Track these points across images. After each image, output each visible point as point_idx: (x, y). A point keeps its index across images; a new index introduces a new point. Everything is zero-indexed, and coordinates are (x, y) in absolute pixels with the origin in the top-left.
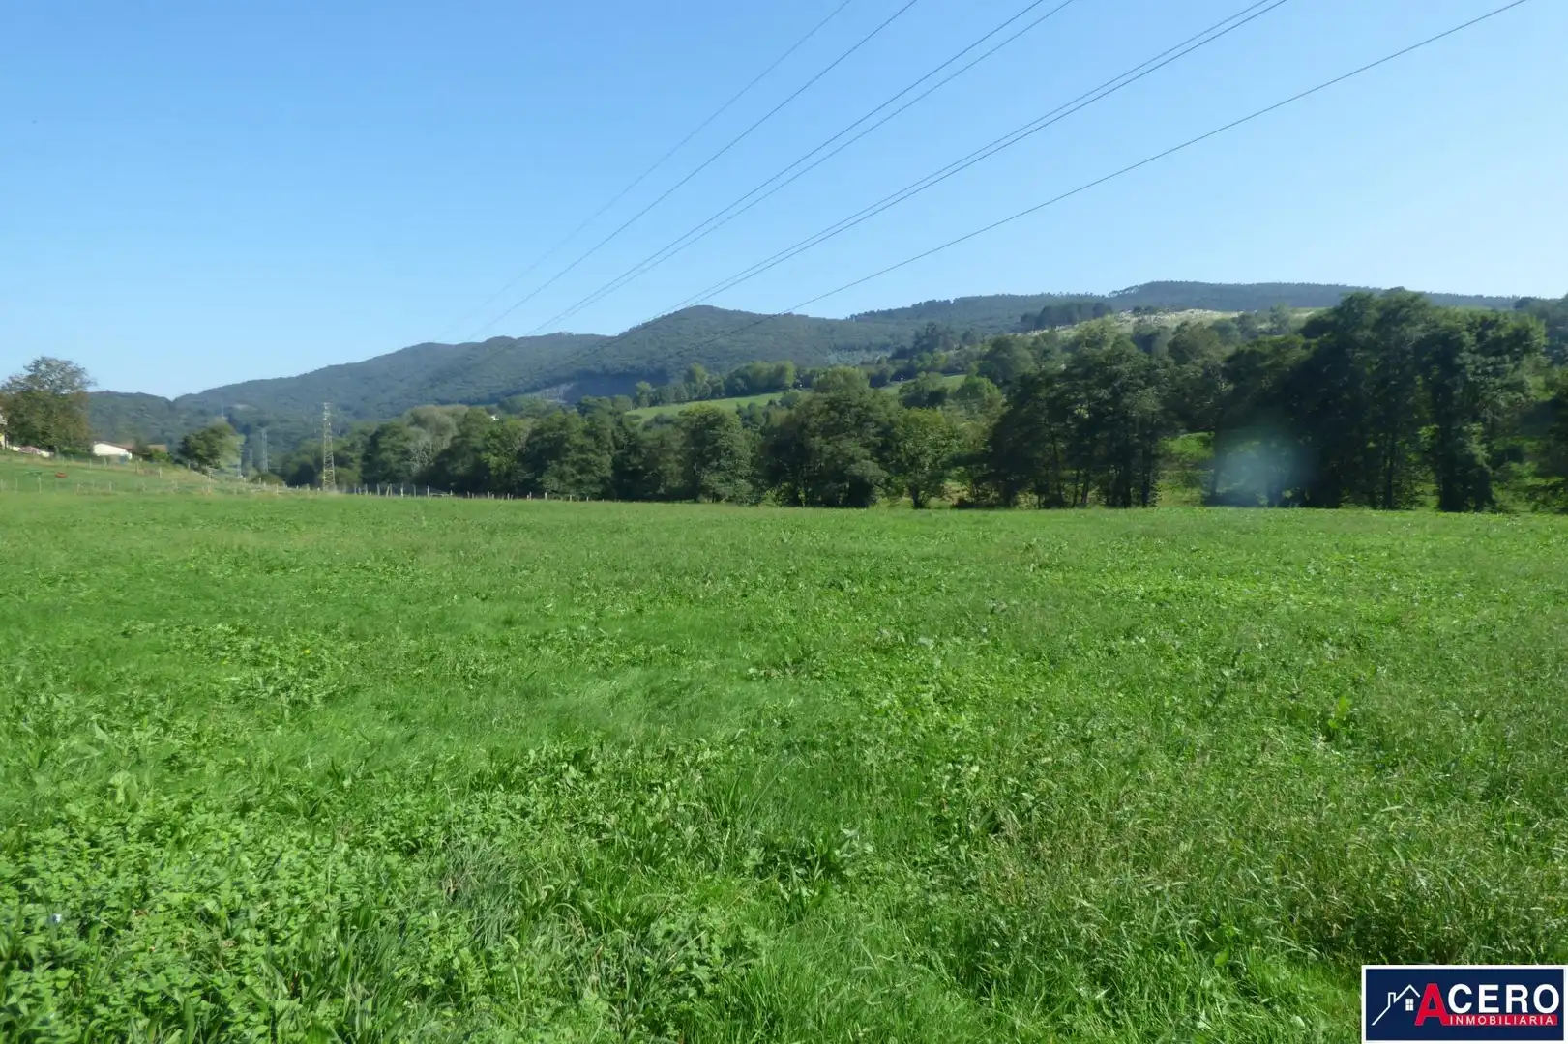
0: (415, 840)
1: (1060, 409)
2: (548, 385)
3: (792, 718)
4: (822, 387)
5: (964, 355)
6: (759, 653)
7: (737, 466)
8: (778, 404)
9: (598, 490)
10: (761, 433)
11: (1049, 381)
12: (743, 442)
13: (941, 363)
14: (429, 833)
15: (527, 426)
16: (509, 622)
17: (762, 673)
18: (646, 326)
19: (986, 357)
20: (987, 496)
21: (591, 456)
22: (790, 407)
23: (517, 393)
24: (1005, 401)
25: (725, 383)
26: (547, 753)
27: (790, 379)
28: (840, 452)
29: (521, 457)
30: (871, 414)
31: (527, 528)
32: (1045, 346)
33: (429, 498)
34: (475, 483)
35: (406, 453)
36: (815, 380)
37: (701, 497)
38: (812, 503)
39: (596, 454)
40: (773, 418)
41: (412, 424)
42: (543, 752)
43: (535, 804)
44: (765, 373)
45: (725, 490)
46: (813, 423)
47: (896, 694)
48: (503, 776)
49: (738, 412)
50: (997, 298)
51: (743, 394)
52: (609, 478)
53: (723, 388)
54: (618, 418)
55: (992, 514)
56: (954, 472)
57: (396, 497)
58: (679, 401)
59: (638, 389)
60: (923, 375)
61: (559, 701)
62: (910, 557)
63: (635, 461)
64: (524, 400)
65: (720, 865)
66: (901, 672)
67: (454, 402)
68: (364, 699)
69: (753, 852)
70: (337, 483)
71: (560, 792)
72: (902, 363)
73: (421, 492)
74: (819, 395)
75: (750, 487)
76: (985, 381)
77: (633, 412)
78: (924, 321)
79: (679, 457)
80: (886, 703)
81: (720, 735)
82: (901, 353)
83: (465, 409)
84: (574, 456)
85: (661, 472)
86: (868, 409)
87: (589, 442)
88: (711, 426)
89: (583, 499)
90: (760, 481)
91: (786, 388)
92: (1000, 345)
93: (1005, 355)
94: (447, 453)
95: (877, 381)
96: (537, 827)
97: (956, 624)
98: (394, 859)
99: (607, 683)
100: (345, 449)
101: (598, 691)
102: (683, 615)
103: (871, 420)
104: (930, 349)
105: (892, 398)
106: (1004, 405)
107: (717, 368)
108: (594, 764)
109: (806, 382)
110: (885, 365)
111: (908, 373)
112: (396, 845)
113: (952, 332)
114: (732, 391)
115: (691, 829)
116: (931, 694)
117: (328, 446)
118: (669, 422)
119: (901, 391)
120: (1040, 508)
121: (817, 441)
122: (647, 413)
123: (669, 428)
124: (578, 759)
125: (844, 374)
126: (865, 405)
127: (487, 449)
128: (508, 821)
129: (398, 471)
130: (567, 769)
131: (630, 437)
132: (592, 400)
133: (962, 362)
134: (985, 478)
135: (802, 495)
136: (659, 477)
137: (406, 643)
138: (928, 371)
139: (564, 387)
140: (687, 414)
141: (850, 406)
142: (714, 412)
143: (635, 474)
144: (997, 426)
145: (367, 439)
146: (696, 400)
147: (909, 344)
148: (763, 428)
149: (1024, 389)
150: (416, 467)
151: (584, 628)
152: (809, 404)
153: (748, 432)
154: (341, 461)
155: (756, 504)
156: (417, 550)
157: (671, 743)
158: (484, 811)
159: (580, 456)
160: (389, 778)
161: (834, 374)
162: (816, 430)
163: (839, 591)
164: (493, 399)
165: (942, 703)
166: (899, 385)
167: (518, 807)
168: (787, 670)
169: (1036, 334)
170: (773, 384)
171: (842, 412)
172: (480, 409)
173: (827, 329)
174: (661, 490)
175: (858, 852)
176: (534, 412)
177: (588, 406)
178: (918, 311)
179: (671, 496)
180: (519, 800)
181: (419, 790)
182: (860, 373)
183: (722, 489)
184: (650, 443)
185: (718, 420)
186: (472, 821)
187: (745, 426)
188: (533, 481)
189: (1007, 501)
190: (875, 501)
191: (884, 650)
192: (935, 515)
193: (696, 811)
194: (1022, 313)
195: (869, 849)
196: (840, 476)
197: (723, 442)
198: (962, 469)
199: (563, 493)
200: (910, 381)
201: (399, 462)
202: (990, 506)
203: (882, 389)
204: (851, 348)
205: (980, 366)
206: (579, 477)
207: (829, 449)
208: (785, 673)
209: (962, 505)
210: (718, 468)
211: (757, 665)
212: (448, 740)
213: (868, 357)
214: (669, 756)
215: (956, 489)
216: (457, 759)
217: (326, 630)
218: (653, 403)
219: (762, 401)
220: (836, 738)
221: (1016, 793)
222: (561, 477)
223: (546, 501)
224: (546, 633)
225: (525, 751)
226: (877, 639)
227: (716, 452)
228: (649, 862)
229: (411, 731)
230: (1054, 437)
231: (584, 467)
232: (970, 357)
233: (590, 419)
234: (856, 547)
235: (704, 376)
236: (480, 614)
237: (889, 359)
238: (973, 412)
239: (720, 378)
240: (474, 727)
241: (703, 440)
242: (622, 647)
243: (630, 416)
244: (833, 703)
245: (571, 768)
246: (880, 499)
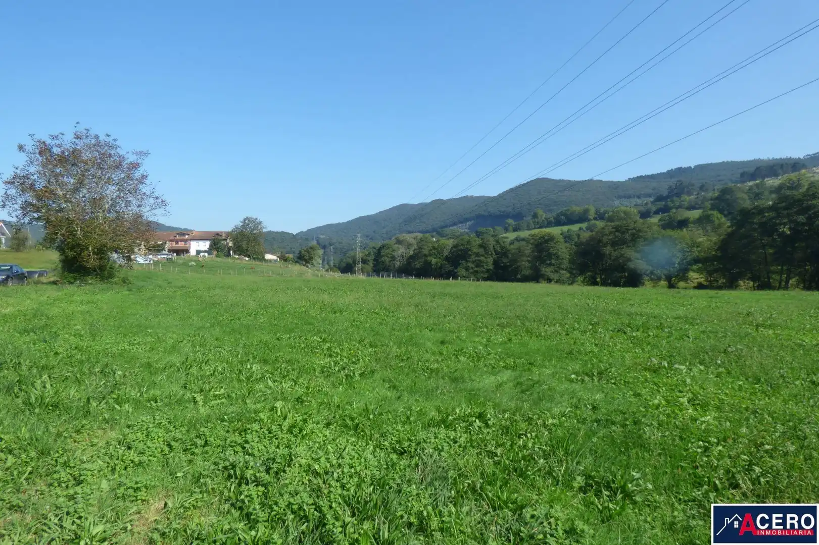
0: (403, 448)
1: (768, 229)
2: (461, 222)
3: (599, 405)
4: (610, 220)
5: (702, 198)
6: (577, 367)
7: (560, 264)
8: (585, 229)
9: (486, 276)
10: (575, 245)
11: (761, 211)
12: (564, 250)
13: (686, 204)
14: (410, 446)
15: (450, 243)
16: (443, 343)
17: (579, 378)
18: (512, 190)
19: (717, 198)
20: (718, 281)
21: (482, 258)
22: (592, 231)
23: (446, 226)
24: (729, 224)
25: (554, 218)
26: (465, 412)
27: (592, 214)
28: (622, 255)
29: (447, 259)
30: (641, 234)
31: (451, 295)
32: (757, 191)
33: (404, 279)
34: (425, 272)
35: (393, 258)
36: (607, 215)
37: (541, 280)
38: (604, 283)
39: (486, 258)
40: (581, 237)
41: (396, 243)
42: (463, 411)
43: (460, 437)
44: (577, 212)
45: (555, 276)
46: (605, 239)
47: (663, 397)
48: (444, 421)
49: (561, 234)
50: (723, 164)
51: (564, 224)
52: (491, 270)
53: (553, 221)
54: (497, 238)
55: (721, 293)
56: (695, 267)
57: (388, 279)
58: (529, 229)
59: (507, 223)
60: (674, 210)
61: (469, 385)
62: (668, 317)
63: (505, 260)
64: (448, 230)
65: (560, 483)
66: (665, 384)
67: (415, 232)
68: (377, 376)
69: (579, 478)
70: (362, 272)
71: (472, 433)
72: (661, 204)
73: (400, 277)
74: (609, 224)
75: (568, 275)
76: (715, 213)
77: (504, 235)
78: (674, 180)
79: (529, 259)
80: (656, 402)
81: (557, 410)
82: (660, 198)
83: (420, 235)
84: (473, 258)
85: (518, 267)
86: (639, 231)
87: (481, 251)
88: (547, 242)
89: (478, 280)
90: (575, 272)
91: (589, 220)
92: (725, 191)
93: (728, 197)
94: (411, 257)
95: (645, 215)
96: (461, 449)
97: (699, 357)
98: (394, 457)
99: (494, 377)
100: (366, 256)
101: (489, 381)
102: (534, 344)
103: (641, 237)
104: (678, 195)
105: (655, 224)
106: (729, 227)
107: (550, 211)
108: (489, 420)
109: (600, 216)
110: (650, 205)
111: (665, 210)
112: (394, 450)
113: (693, 185)
114: (558, 223)
115: (542, 460)
116: (685, 399)
117: (359, 254)
118: (523, 240)
119: (660, 220)
120: (755, 290)
121: (608, 250)
122: (512, 236)
123: (524, 243)
124: (481, 416)
125: (625, 213)
126: (637, 229)
127: (430, 255)
128: (447, 445)
129: (389, 266)
130: (475, 421)
131: (503, 248)
132: (483, 229)
133: (700, 202)
134: (716, 271)
135: (598, 280)
136: (517, 270)
137: (395, 350)
138: (677, 208)
139: (469, 223)
140: (533, 236)
141: (628, 230)
142: (549, 234)
143: (505, 268)
144: (723, 240)
145: (375, 251)
146: (539, 228)
147: (665, 193)
148: (576, 243)
149: (743, 218)
150: (398, 264)
151: (481, 348)
152: (603, 228)
153: (567, 245)
154: (364, 261)
155: (572, 284)
156: (398, 305)
157: (529, 413)
158: (435, 438)
159: (477, 258)
160: (390, 417)
161: (618, 212)
162: (607, 243)
163: (623, 334)
164: (434, 230)
165: (693, 405)
166: (658, 217)
167: (452, 438)
168: (594, 378)
169: (751, 184)
170: (582, 218)
171: (623, 233)
172: (427, 235)
173: (614, 186)
174: (519, 276)
175: (643, 487)
176: (453, 236)
177: (480, 232)
178: (670, 174)
179: (525, 279)
180: (452, 434)
181: (404, 424)
182: (634, 211)
183: (552, 276)
184: (513, 251)
185: (551, 238)
186: (430, 442)
187: (565, 242)
188: (453, 271)
189: (731, 284)
190: (643, 284)
191: (655, 371)
192: (683, 292)
193: (544, 451)
194: (741, 171)
195: (650, 486)
196: (622, 268)
197: (552, 251)
198: (700, 265)
199: (468, 277)
200: (666, 214)
201: (390, 262)
202: (720, 288)
203: (648, 219)
204: (629, 197)
205: (712, 205)
206: (476, 269)
207: (615, 254)
208: (593, 379)
209: (700, 286)
210: (550, 265)
211: (576, 373)
212: (416, 400)
213: (639, 201)
214: (529, 420)
215: (695, 277)
216: (421, 410)
217: (360, 342)
218: (515, 230)
219: (575, 228)
220: (626, 419)
221: (748, 466)
222: (467, 269)
223: (459, 281)
224: (462, 349)
225: (454, 409)
226: (649, 364)
227: (550, 256)
228: (520, 476)
229: (399, 394)
230: (764, 246)
231: (479, 264)
232: (705, 199)
233: (482, 239)
234: (633, 310)
235: (542, 215)
236: (429, 338)
237: (652, 202)
238: (707, 231)
239: (551, 216)
240: (429, 394)
241: (542, 249)
242: (501, 359)
243: (503, 238)
244: (624, 399)
245: (477, 421)
246: (646, 283)
